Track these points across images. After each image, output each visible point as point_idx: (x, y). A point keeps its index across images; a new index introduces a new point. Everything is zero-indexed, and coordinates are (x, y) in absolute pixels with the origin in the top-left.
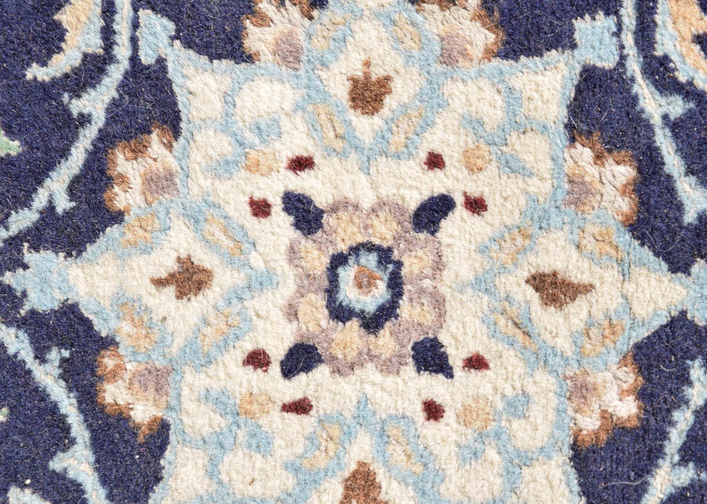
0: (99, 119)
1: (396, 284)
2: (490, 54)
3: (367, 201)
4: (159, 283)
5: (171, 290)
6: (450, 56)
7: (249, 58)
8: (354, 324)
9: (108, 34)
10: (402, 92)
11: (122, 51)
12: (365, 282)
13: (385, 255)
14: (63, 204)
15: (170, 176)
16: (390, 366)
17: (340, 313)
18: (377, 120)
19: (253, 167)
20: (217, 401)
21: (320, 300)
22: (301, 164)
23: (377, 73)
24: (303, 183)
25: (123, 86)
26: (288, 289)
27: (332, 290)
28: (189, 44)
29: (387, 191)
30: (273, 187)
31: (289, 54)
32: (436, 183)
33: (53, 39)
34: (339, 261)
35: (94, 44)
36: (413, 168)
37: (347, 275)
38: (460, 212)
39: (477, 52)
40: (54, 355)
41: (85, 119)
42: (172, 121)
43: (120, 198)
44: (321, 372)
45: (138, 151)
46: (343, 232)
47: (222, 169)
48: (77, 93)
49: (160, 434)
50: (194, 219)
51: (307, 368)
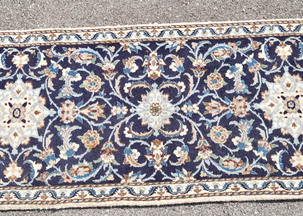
0: (259, 89)
1: (294, 104)
2: (301, 80)
3: (290, 96)
4: (269, 106)
5: (270, 106)
6: (297, 81)
7: (275, 82)
8: (291, 109)
9: (259, 80)
10: (292, 85)
11: (261, 82)
12: (291, 104)
13: (293, 101)
14: (257, 98)
15: (268, 95)
16: (295, 113)
17: (289, 108)
18: (290, 88)
19: (277, 93)
20: (277, 117)
21: (287, 106)
22: (282, 93)
23: (289, 83)
24: (283, 95)
25: (261, 86)
26: (283, 106)
27: (288, 105)
28: (268, 81)
29: (292, 95)
30: (280, 95)
31: (279, 82)
32: (297, 94)
33: (253, 81)
34: (288, 102)
35: (258, 82)
36: (295, 93)
37: (289, 104)
38: (300, 97)
39: (300, 80)
40: (259, 114)
41: (258, 90)
42: (267, 89)
43: (263, 97)
44: (288, 113)
45: (264, 93)
46: (288, 100)
47: (274, 94)
48: (256, 87)
49: (272, 121)
50: (271, 99)
51: (286, 113)
